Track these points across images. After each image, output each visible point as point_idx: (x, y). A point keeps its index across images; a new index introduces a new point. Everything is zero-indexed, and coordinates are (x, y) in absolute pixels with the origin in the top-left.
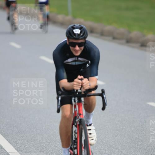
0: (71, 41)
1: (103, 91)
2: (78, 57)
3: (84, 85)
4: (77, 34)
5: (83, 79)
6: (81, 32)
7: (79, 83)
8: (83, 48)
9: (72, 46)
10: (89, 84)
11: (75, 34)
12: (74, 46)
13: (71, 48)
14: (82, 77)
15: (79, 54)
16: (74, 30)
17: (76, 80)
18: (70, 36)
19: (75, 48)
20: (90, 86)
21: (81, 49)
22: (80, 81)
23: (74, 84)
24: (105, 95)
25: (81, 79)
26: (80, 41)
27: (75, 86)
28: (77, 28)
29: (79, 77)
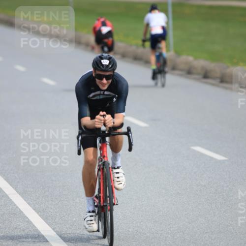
0: (98, 72)
1: (129, 129)
2: (105, 91)
3: (106, 122)
4: (106, 65)
5: (105, 116)
6: (110, 63)
7: (101, 120)
8: (110, 81)
9: (99, 79)
10: (112, 121)
11: (103, 65)
12: (102, 79)
13: (97, 80)
14: (105, 113)
15: (105, 88)
16: (102, 61)
17: (98, 117)
18: (97, 67)
19: (102, 81)
20: (114, 123)
21: (108, 82)
22: (102, 118)
23: (96, 122)
24: (131, 133)
25: (104, 116)
26: (108, 74)
27: (96, 123)
28: (106, 58)
29: (101, 113)
